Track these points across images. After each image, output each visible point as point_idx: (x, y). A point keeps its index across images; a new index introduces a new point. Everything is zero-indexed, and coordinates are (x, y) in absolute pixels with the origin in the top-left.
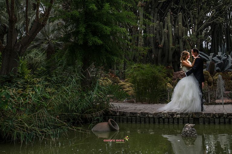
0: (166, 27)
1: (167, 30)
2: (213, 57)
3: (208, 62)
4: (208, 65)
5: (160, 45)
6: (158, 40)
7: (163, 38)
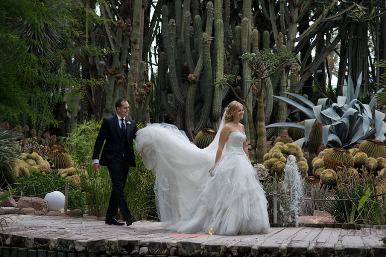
0: (209, 28)
1: (213, 35)
2: (322, 110)
3: (310, 122)
4: (308, 128)
5: (190, 74)
6: (188, 63)
7: (201, 56)
